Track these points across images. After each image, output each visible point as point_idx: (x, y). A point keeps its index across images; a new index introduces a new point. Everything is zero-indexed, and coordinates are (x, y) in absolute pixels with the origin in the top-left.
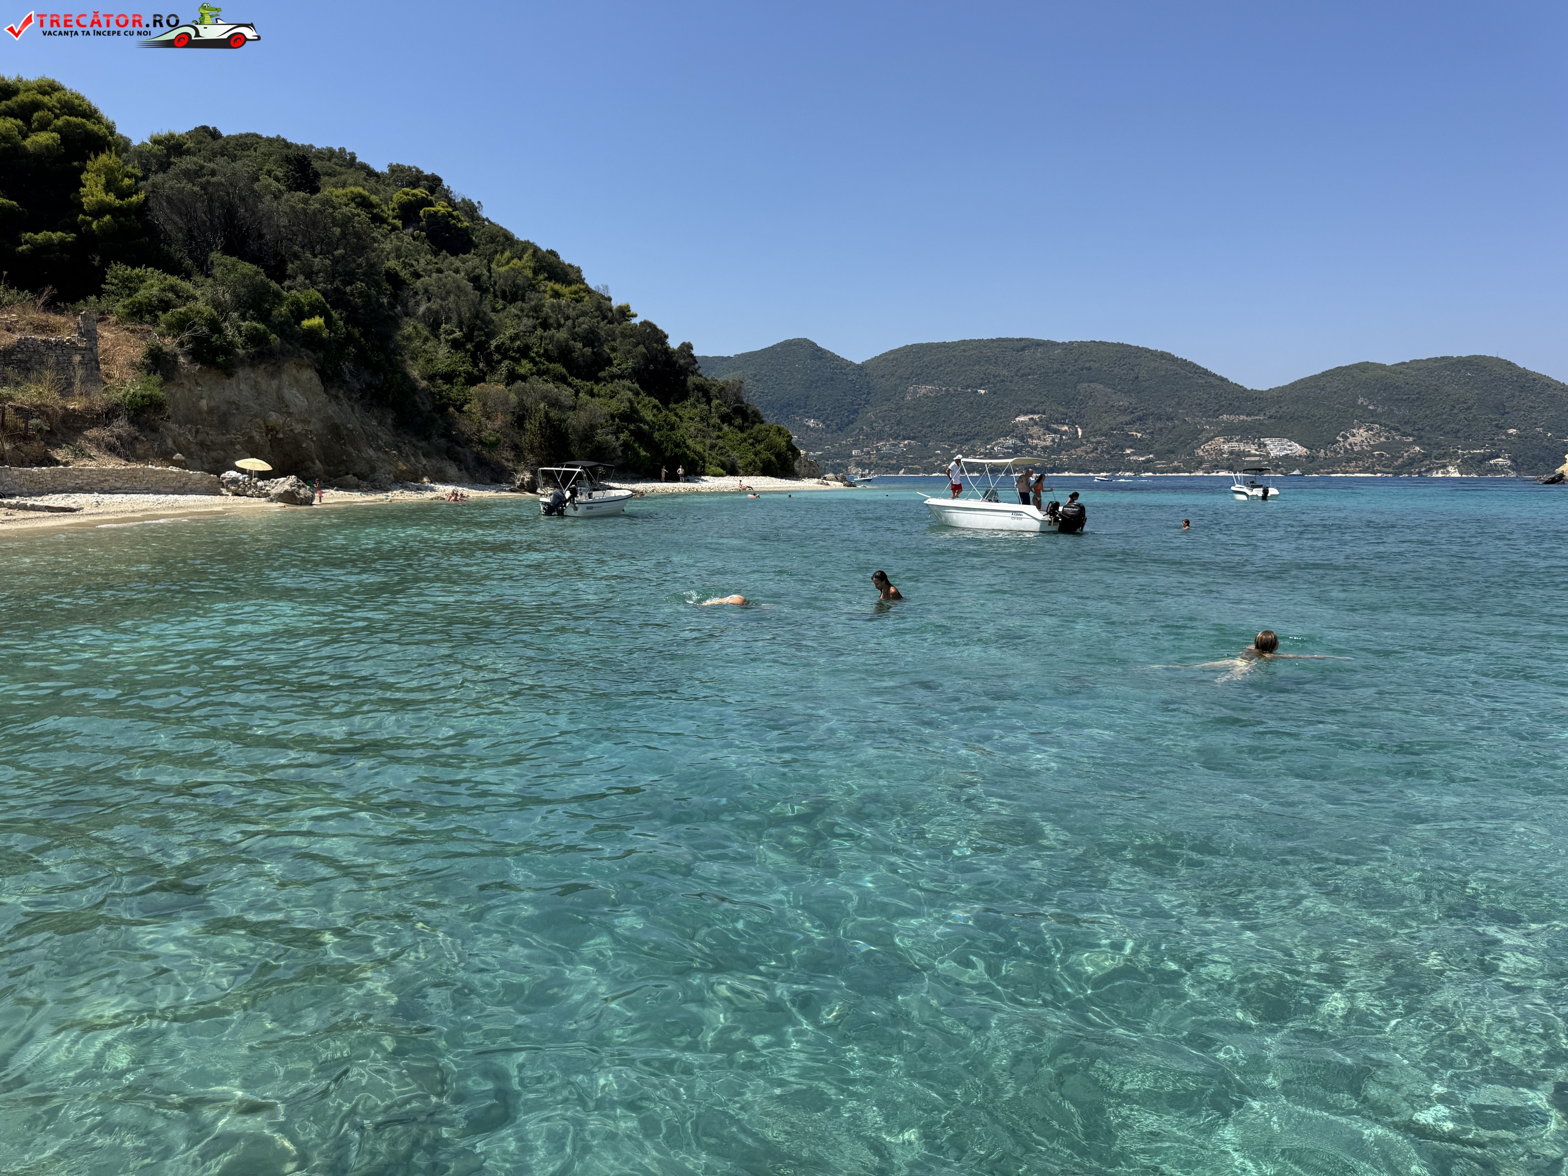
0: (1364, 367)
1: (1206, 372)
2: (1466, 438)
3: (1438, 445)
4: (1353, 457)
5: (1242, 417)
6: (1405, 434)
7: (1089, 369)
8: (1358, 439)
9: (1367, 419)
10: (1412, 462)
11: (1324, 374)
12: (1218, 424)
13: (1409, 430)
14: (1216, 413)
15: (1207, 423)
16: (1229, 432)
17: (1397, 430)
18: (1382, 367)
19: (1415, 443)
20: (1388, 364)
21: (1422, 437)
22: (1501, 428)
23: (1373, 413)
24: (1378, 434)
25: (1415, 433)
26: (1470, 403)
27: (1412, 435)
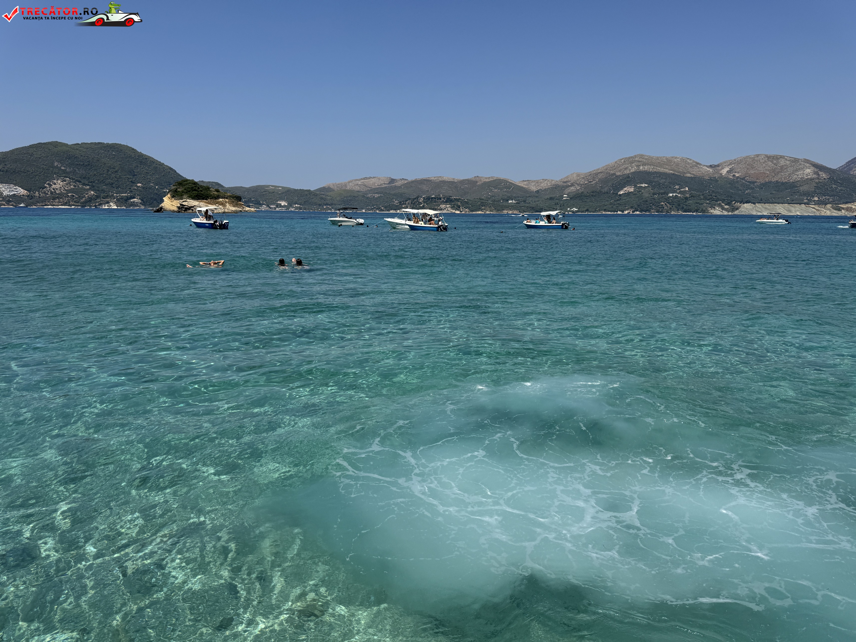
0: (55, 144)
2: (117, 188)
3: (103, 191)
4: (55, 197)
6: (84, 184)
8: (57, 186)
9: (63, 175)
10: (90, 200)
11: (32, 146)
13: (87, 182)
17: (80, 182)
18: (66, 145)
19: (90, 189)
20: (69, 143)
21: (94, 186)
22: (134, 183)
23: (64, 171)
24: (69, 184)
25: (90, 184)
26: (117, 169)
27: (88, 185)
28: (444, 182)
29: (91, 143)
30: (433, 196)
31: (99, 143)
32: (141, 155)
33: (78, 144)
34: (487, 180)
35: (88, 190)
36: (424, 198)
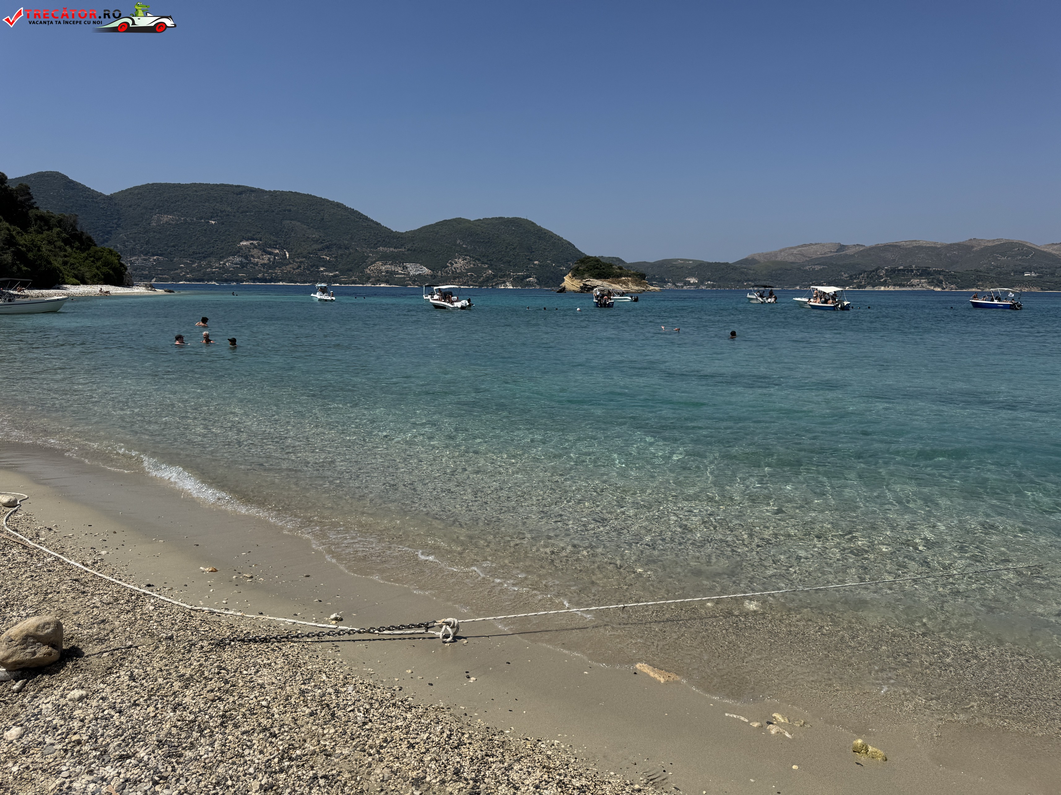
0: (459, 221)
1: (366, 218)
2: (514, 266)
3: (501, 270)
4: (456, 276)
5: (392, 249)
6: (483, 263)
7: (290, 211)
8: (458, 265)
9: (464, 253)
10: (488, 279)
11: (437, 224)
12: (377, 253)
13: (485, 261)
14: (376, 246)
15: (371, 252)
16: (385, 258)
17: (479, 260)
18: (469, 221)
19: (488, 268)
20: (472, 220)
21: (492, 265)
22: (531, 260)
23: (466, 250)
24: (469, 263)
25: (489, 262)
26: (515, 245)
27: (487, 264)
28: (920, 248)
29: (493, 218)
30: (901, 267)
31: (500, 218)
32: (540, 229)
33: (480, 220)
34: (990, 244)
35: (486, 269)
36: (886, 270)
